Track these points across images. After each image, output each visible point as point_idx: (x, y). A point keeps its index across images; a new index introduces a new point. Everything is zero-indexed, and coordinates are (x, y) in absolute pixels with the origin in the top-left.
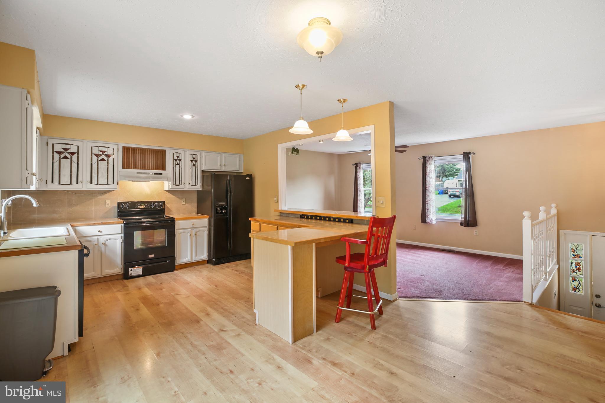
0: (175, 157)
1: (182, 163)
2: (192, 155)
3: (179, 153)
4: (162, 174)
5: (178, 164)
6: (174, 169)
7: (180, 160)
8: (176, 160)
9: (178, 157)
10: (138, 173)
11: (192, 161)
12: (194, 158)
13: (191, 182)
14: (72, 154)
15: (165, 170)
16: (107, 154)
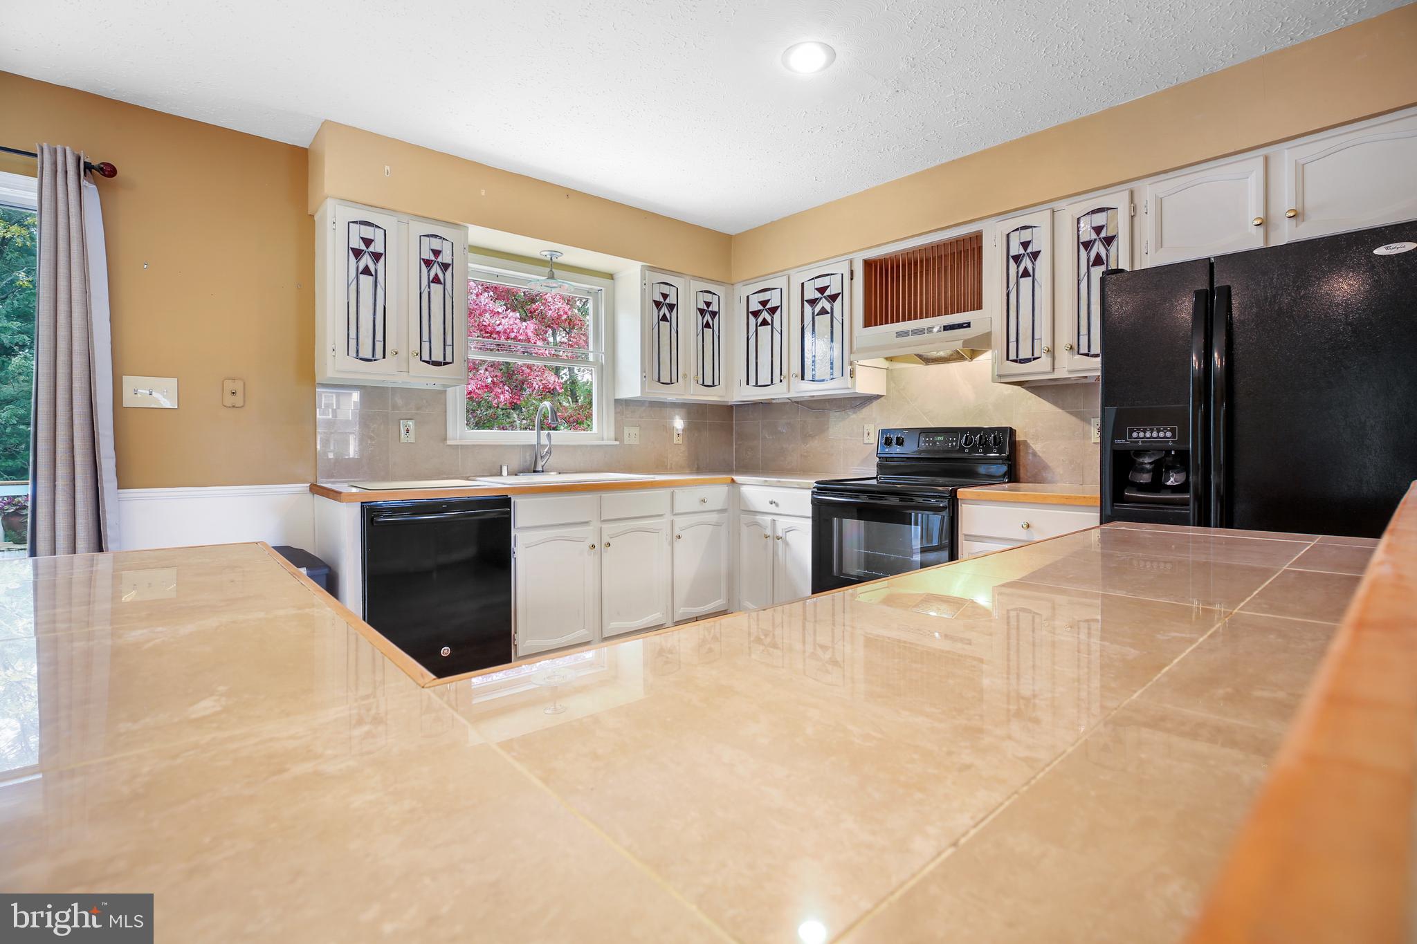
0: (1016, 249)
1: (1043, 265)
2: (1088, 217)
3: (1031, 227)
4: (968, 325)
5: (1026, 274)
6: (1011, 296)
7: (1035, 255)
8: (1017, 259)
9: (1025, 245)
10: (900, 334)
11: (1088, 245)
12: (1098, 230)
13: (1084, 340)
14: (773, 311)
15: (980, 307)
16: (829, 294)
